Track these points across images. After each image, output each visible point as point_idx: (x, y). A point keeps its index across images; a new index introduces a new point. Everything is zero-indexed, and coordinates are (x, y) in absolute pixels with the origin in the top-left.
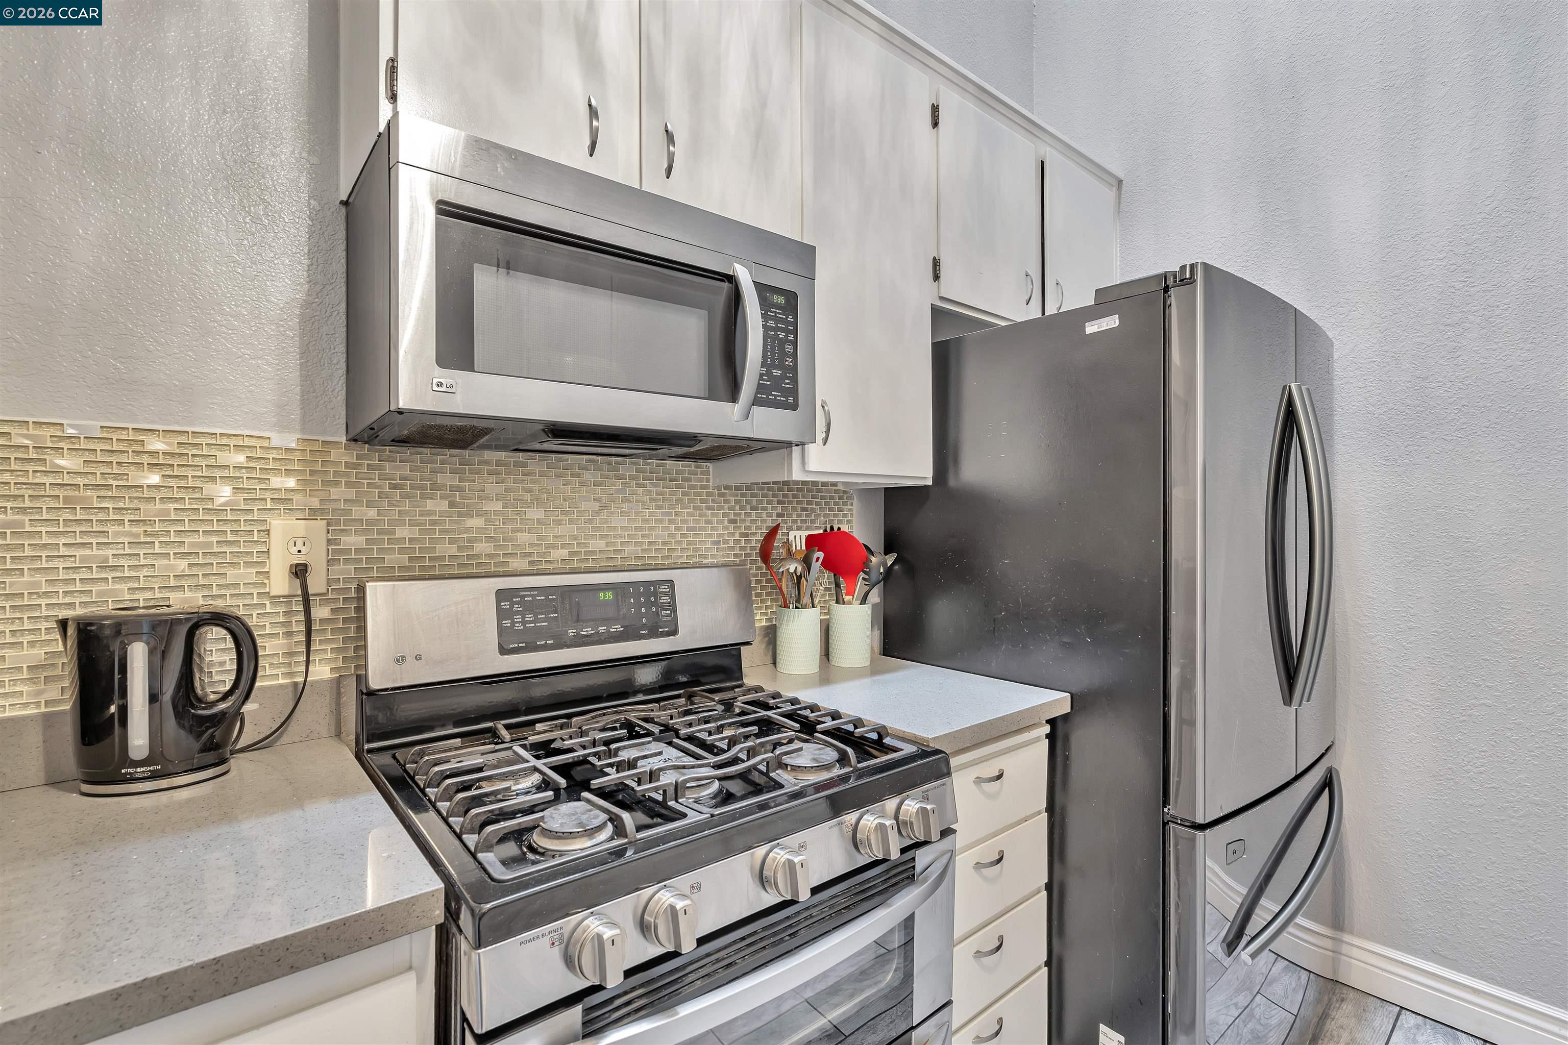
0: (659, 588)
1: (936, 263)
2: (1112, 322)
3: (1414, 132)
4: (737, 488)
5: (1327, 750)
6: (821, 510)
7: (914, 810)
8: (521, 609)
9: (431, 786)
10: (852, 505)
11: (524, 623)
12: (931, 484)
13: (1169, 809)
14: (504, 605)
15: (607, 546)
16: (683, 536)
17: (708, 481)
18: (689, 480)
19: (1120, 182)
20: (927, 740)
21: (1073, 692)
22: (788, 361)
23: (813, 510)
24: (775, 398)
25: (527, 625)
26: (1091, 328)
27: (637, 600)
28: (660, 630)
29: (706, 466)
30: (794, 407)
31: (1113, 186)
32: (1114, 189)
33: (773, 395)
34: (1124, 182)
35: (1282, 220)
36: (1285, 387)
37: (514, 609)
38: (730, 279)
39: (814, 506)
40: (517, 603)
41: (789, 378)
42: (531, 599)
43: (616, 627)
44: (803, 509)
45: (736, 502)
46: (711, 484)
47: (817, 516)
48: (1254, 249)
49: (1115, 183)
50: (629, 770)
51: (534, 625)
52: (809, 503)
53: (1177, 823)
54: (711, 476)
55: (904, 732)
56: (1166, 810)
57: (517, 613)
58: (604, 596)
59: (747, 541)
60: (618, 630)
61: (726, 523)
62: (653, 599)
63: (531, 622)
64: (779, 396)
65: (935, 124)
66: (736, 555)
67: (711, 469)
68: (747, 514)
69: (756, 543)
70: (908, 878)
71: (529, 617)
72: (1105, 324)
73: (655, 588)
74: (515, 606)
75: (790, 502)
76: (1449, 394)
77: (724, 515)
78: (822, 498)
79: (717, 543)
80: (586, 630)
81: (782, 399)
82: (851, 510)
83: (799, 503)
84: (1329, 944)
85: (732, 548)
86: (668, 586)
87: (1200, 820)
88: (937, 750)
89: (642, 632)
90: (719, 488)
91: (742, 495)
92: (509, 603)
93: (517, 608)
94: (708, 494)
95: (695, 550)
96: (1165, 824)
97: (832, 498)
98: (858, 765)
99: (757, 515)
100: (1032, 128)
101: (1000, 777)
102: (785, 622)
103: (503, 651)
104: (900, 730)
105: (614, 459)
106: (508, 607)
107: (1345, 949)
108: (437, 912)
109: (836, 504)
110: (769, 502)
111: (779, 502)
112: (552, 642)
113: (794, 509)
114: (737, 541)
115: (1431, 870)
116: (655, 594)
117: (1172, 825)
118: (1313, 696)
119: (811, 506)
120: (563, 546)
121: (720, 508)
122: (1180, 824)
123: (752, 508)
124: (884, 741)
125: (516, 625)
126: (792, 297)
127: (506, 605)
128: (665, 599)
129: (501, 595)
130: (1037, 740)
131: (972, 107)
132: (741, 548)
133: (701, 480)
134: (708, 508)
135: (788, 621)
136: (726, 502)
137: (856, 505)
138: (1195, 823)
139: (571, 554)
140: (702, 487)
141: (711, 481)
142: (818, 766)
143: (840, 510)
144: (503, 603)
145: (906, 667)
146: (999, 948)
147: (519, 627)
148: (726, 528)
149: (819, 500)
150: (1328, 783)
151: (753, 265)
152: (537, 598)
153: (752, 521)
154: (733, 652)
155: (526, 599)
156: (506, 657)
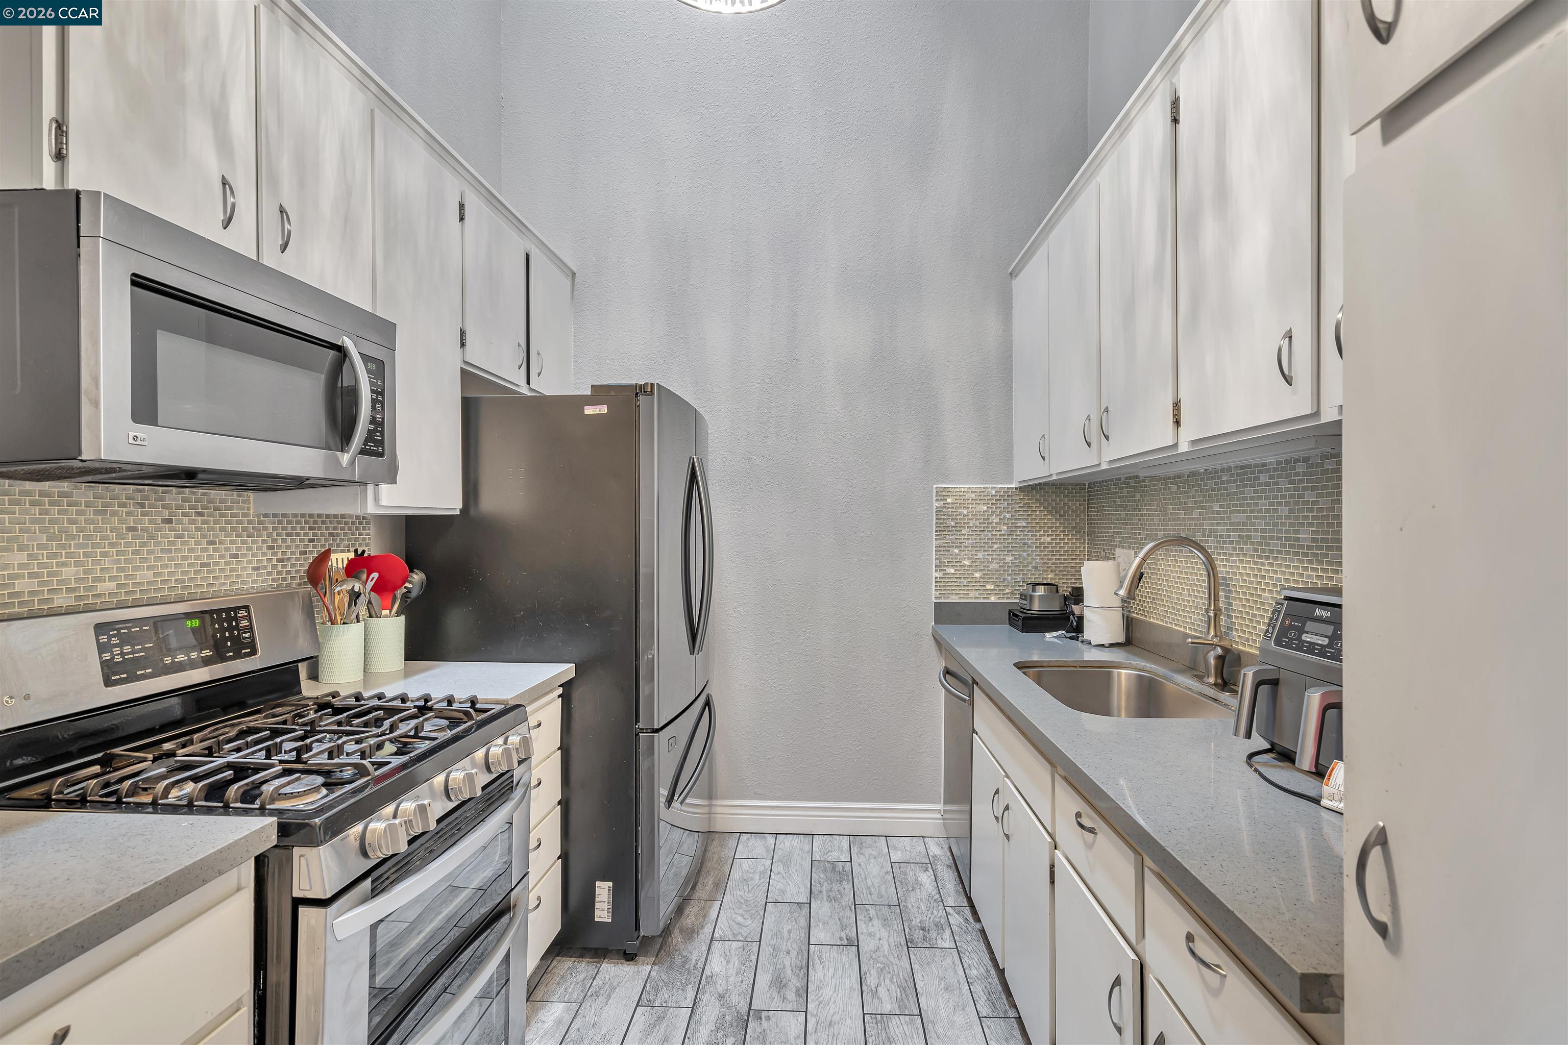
0: (239, 613)
1: (463, 333)
2: (603, 409)
3: (747, 303)
4: (275, 515)
5: (707, 683)
6: (345, 534)
7: (499, 752)
8: (118, 641)
9: (128, 796)
10: (369, 529)
11: (122, 654)
12: (459, 514)
13: (639, 726)
14: (102, 639)
15: (154, 577)
16: (227, 563)
17: (249, 509)
18: (231, 508)
19: (574, 274)
20: (507, 700)
21: (576, 663)
22: (379, 418)
23: (338, 535)
24: (370, 448)
25: (126, 657)
26: (589, 411)
27: (221, 625)
28: (243, 651)
29: (247, 495)
30: (381, 455)
31: (569, 276)
32: (570, 278)
33: (369, 445)
34: (577, 275)
35: (680, 336)
36: (691, 457)
37: (112, 642)
38: (340, 349)
39: (339, 531)
40: (114, 636)
41: (379, 431)
42: (126, 631)
43: (205, 652)
44: (331, 534)
45: (274, 529)
46: (251, 512)
47: (342, 540)
48: (664, 351)
49: (570, 275)
50: (307, 753)
51: (132, 656)
52: (335, 528)
53: (644, 733)
54: (252, 505)
55: (486, 699)
56: (637, 726)
57: (116, 645)
58: (191, 623)
59: (284, 566)
60: (208, 654)
61: (265, 550)
62: (234, 623)
63: (128, 653)
64: (373, 446)
65: (462, 219)
66: (273, 580)
67: (251, 499)
68: (284, 541)
69: (291, 568)
70: (509, 789)
71: (127, 649)
72: (598, 410)
73: (235, 614)
74: (113, 639)
75: (319, 528)
76: (762, 464)
77: (264, 542)
78: (346, 523)
79: (257, 569)
80: (179, 656)
81: (374, 448)
82: (369, 534)
83: (327, 528)
84: (706, 810)
85: (269, 574)
86: (246, 610)
87: (656, 727)
88: (517, 705)
89: (228, 655)
90: (258, 517)
91: (280, 522)
92: (106, 637)
93: (115, 641)
94: (249, 522)
95: (238, 576)
96: (637, 735)
97: (353, 523)
98: (478, 719)
99: (293, 541)
100: (521, 227)
101: (539, 725)
102: (333, 637)
103: (108, 683)
104: (483, 699)
105: (160, 488)
106: (106, 640)
107: (714, 810)
108: (274, 837)
109: (357, 529)
110: (302, 528)
111: (310, 528)
112: (150, 670)
113: (323, 534)
114: (274, 567)
115: (754, 745)
116: (235, 618)
117: (640, 734)
118: (703, 649)
119: (337, 531)
120: (111, 579)
121: (259, 536)
122: (646, 733)
123: (287, 535)
124: (476, 707)
125: (116, 657)
126: (380, 364)
127: (104, 639)
128: (244, 623)
129: (100, 628)
130: (553, 700)
131: (485, 209)
132: (279, 573)
133: (242, 508)
134: (249, 536)
135: (336, 636)
136: (266, 529)
137: (372, 530)
138: (653, 729)
139: (119, 586)
140: (244, 515)
141: (251, 509)
142: (439, 729)
143: (360, 534)
144: (101, 637)
145: (438, 666)
146: (540, 845)
147: (118, 659)
148: (264, 554)
149: (343, 525)
150: (708, 704)
151: (357, 338)
152: (132, 630)
153: (288, 547)
154: (295, 669)
155: (122, 631)
156: (110, 689)
